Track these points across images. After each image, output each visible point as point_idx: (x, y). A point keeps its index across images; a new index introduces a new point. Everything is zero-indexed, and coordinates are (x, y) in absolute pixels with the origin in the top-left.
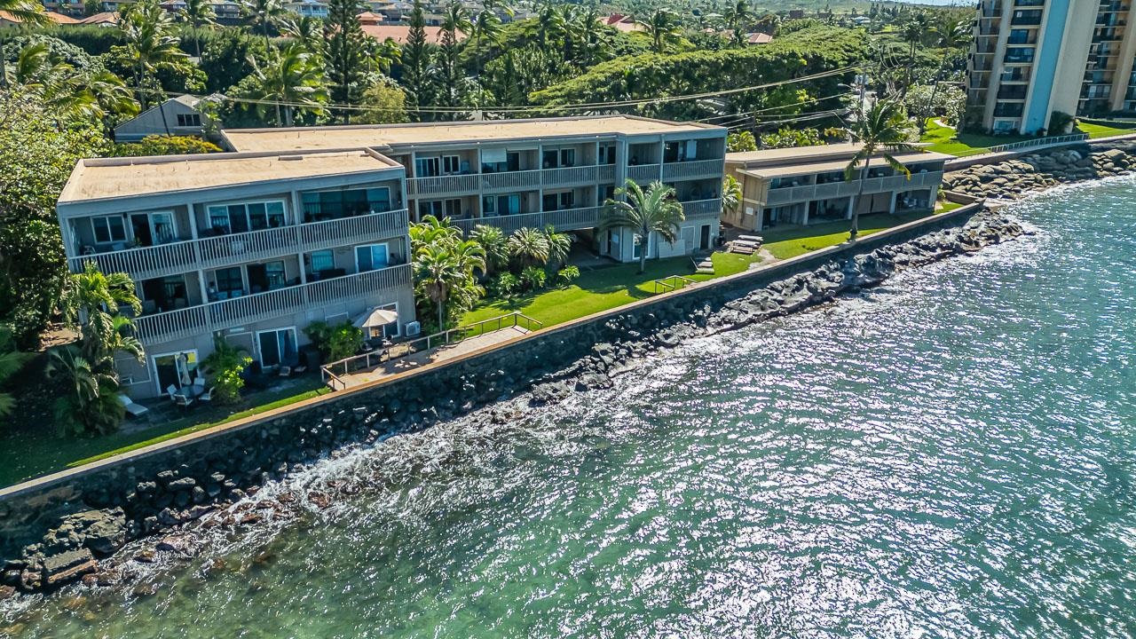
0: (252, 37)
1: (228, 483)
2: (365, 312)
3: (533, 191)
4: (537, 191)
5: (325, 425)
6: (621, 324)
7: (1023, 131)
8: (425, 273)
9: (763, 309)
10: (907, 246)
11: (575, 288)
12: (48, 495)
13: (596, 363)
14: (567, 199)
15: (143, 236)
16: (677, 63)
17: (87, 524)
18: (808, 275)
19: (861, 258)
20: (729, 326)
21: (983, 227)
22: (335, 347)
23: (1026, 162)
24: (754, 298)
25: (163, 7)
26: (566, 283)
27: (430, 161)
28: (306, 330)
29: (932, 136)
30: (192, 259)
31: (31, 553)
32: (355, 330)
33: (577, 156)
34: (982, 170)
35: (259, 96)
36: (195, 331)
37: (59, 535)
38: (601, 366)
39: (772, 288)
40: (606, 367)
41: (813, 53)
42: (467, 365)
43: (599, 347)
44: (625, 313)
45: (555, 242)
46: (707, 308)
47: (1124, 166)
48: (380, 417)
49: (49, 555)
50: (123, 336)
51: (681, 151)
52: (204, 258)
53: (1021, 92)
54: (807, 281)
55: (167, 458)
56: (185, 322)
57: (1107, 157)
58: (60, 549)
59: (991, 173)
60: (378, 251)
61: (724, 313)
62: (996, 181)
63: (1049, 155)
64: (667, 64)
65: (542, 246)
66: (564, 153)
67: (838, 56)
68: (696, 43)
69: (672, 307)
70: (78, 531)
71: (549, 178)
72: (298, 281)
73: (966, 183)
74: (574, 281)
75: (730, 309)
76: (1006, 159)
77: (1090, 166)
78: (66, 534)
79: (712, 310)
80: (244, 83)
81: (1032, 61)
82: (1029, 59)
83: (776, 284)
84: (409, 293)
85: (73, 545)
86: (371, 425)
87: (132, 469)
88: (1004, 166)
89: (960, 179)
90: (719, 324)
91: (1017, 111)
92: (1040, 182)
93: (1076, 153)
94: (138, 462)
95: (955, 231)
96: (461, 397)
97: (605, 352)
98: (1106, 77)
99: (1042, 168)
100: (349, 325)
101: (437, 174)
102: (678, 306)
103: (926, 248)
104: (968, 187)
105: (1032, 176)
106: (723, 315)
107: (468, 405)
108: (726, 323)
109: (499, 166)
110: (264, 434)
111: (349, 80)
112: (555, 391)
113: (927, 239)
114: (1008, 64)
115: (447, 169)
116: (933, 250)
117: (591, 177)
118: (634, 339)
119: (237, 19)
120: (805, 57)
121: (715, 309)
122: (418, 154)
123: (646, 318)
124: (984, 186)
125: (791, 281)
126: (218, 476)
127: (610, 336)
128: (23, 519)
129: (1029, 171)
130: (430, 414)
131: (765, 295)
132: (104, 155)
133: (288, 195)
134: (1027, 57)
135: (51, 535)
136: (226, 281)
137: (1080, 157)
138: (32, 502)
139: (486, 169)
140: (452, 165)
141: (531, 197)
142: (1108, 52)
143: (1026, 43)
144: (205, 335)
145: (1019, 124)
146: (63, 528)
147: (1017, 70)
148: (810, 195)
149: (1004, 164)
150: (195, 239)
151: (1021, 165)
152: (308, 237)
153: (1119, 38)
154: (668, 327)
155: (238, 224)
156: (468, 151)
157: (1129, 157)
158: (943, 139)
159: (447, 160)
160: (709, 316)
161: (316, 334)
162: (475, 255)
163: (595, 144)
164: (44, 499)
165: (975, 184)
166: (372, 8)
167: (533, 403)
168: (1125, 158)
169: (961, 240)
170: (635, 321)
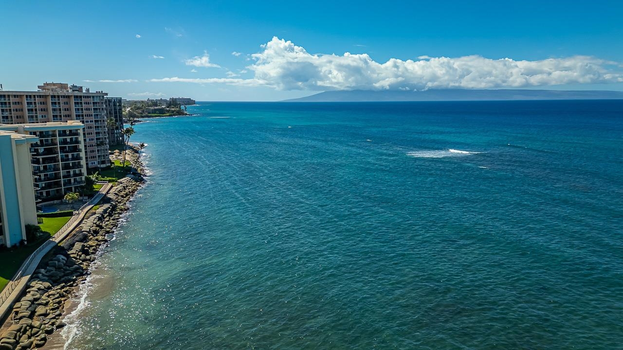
23: (40, 279)
63: (48, 265)
88: (32, 293)
129: (49, 288)
137: (66, 259)
149: (31, 291)
151: (40, 285)
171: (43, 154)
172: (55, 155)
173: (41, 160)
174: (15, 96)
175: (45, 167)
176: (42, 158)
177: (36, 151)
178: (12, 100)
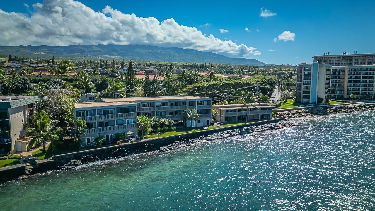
0: (109, 78)
1: (98, 159)
2: (127, 132)
3: (167, 111)
4: (168, 111)
5: (117, 150)
6: (182, 137)
7: (310, 102)
8: (140, 124)
9: (217, 137)
10: (259, 126)
11: (175, 131)
12: (69, 156)
13: (175, 144)
14: (176, 113)
15: (87, 115)
16: (210, 84)
17: (75, 162)
18: (230, 131)
19: (245, 128)
20: (208, 140)
21: (282, 123)
22: (120, 138)
23: (307, 110)
24: (215, 135)
25: (85, 70)
26: (172, 130)
27: (145, 104)
28: (115, 135)
29: (288, 104)
30: (95, 119)
31: (65, 166)
32: (125, 135)
33: (178, 104)
34: (292, 111)
35: (110, 92)
36: (94, 133)
37: (70, 163)
38: (176, 145)
39: (220, 133)
40: (177, 145)
41: (246, 82)
42: (146, 142)
43: (176, 142)
44: (183, 135)
45: (171, 121)
46: (203, 136)
47: (337, 112)
48: (128, 150)
49: (68, 166)
50: (83, 131)
51: (203, 103)
52: (98, 119)
53: (308, 92)
54: (230, 132)
55: (88, 153)
56: (93, 131)
57: (331, 109)
58: (70, 165)
59: (295, 112)
60: (131, 121)
61: (208, 137)
62: (296, 114)
63: (314, 108)
64: (207, 85)
65: (167, 122)
66: (175, 103)
67: (254, 83)
68: (230, 79)
69: (195, 135)
70: (73, 163)
71: (171, 108)
72: (115, 125)
73: (287, 114)
74: (175, 130)
75: (209, 136)
76: (301, 109)
77: (326, 111)
78: (71, 163)
79: (205, 136)
80: (106, 89)
81: (310, 85)
82: (309, 84)
83: (222, 132)
84: (137, 129)
85: (72, 165)
86: (126, 152)
87: (83, 154)
88: (300, 111)
89: (285, 113)
90: (206, 139)
91: (308, 97)
92: (309, 115)
93: (322, 108)
94: (84, 153)
95: (274, 124)
96: (145, 149)
97: (177, 143)
98: (342, 89)
99: (311, 111)
100: (124, 134)
101: (146, 107)
102: (196, 135)
103: (264, 127)
104: (288, 115)
105: (307, 113)
106: (207, 138)
107: (146, 150)
108: (207, 139)
109: (160, 106)
110: (106, 151)
111: (131, 88)
112: (164, 149)
113: (266, 125)
114: (304, 85)
115: (148, 106)
116: (267, 128)
117: (181, 108)
118: (185, 141)
119: (105, 73)
120: (243, 83)
121: (206, 136)
122: (142, 103)
123: (188, 137)
124: (292, 115)
125: (225, 132)
126: (97, 157)
127: (179, 140)
128: (65, 160)
129: (307, 112)
130: (138, 151)
131: (218, 134)
132: (79, 102)
133: (114, 108)
134: (308, 83)
135: (69, 163)
136: (101, 124)
137: (323, 109)
138: (67, 157)
139: (157, 106)
140: (150, 105)
141: (167, 112)
142: (341, 82)
143: (308, 80)
144: (96, 134)
145: (309, 100)
146: (71, 162)
147: (307, 87)
148: (236, 114)
149: (300, 110)
150: (96, 115)
151: (305, 111)
152: (117, 116)
153: (344, 79)
154: (194, 139)
155: (104, 113)
156: (153, 102)
157: (338, 109)
158: (290, 104)
159: (149, 104)
160: (204, 137)
161: (117, 135)
162: (151, 122)
163: (181, 101)
164: (68, 157)
165: (290, 114)
166: (143, 70)
167: (160, 151)
168: (337, 109)
169: (275, 126)
170: (185, 137)
171: (355, 79)
172: (359, 80)
173: (352, 81)
174: (362, 56)
175: (354, 85)
176: (353, 81)
177: (351, 77)
178: (361, 58)
